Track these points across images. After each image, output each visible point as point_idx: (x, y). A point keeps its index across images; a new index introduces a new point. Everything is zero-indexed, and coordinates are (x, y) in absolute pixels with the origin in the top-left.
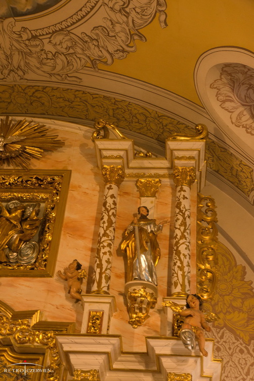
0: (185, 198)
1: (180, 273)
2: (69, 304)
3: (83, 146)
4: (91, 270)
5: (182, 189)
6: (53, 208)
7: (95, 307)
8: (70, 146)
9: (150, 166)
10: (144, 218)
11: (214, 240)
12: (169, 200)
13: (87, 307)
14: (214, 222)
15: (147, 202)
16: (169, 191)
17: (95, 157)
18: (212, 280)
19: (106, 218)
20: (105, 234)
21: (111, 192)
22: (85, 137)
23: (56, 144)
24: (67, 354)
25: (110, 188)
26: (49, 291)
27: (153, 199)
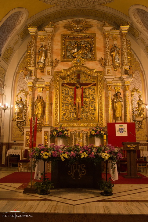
0: (125, 41)
1: (125, 60)
2: (101, 67)
3: (97, 26)
4: (105, 59)
5: (124, 39)
6: (93, 44)
7: (109, 68)
8: (94, 26)
9: (115, 32)
10: (115, 46)
11: (130, 51)
12: (120, 41)
13: (107, 69)
14: (130, 46)
15: (115, 42)
16: (120, 38)
17: (101, 29)
18: (131, 61)
19: (108, 47)
20: (108, 51)
21: (108, 40)
22: (97, 23)
23: (91, 26)
24: (105, 79)
25: (107, 39)
26: (96, 64)
27: (116, 41)
